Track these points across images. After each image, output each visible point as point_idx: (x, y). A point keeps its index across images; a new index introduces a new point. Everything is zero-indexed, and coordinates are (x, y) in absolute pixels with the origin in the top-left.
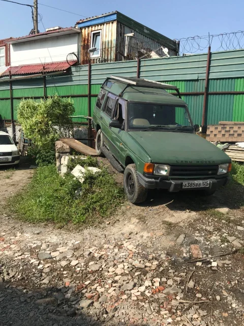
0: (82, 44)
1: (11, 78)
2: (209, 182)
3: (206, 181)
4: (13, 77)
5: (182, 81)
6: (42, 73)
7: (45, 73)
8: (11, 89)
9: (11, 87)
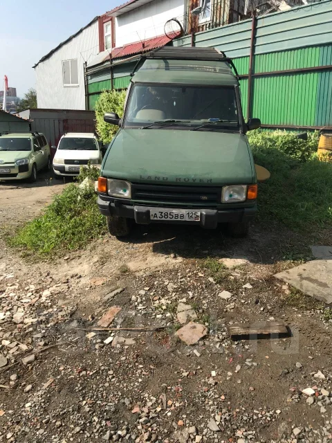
0: (191, 4)
1: (111, 63)
2: (199, 214)
3: (194, 211)
4: (114, 62)
5: (316, 46)
6: (141, 53)
7: (145, 52)
8: (112, 78)
9: (112, 76)
